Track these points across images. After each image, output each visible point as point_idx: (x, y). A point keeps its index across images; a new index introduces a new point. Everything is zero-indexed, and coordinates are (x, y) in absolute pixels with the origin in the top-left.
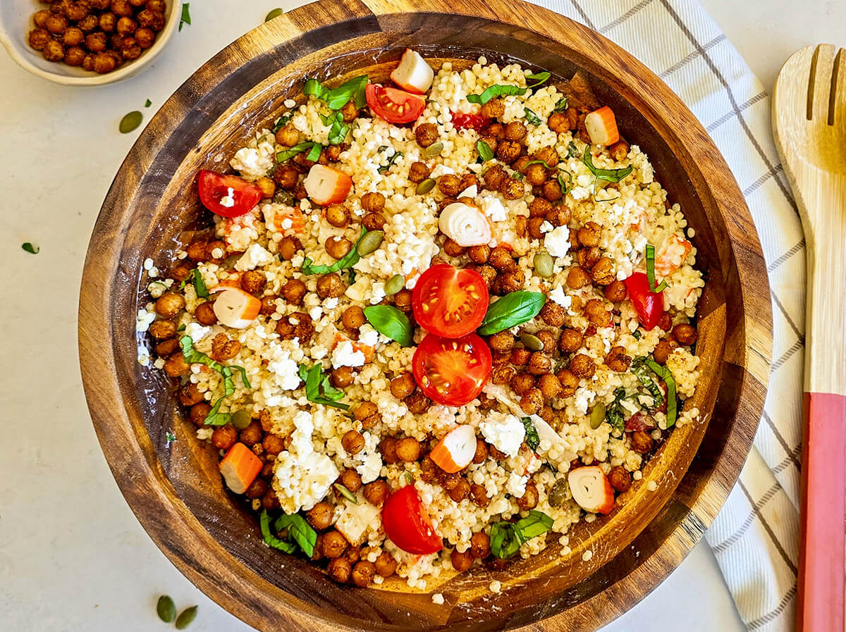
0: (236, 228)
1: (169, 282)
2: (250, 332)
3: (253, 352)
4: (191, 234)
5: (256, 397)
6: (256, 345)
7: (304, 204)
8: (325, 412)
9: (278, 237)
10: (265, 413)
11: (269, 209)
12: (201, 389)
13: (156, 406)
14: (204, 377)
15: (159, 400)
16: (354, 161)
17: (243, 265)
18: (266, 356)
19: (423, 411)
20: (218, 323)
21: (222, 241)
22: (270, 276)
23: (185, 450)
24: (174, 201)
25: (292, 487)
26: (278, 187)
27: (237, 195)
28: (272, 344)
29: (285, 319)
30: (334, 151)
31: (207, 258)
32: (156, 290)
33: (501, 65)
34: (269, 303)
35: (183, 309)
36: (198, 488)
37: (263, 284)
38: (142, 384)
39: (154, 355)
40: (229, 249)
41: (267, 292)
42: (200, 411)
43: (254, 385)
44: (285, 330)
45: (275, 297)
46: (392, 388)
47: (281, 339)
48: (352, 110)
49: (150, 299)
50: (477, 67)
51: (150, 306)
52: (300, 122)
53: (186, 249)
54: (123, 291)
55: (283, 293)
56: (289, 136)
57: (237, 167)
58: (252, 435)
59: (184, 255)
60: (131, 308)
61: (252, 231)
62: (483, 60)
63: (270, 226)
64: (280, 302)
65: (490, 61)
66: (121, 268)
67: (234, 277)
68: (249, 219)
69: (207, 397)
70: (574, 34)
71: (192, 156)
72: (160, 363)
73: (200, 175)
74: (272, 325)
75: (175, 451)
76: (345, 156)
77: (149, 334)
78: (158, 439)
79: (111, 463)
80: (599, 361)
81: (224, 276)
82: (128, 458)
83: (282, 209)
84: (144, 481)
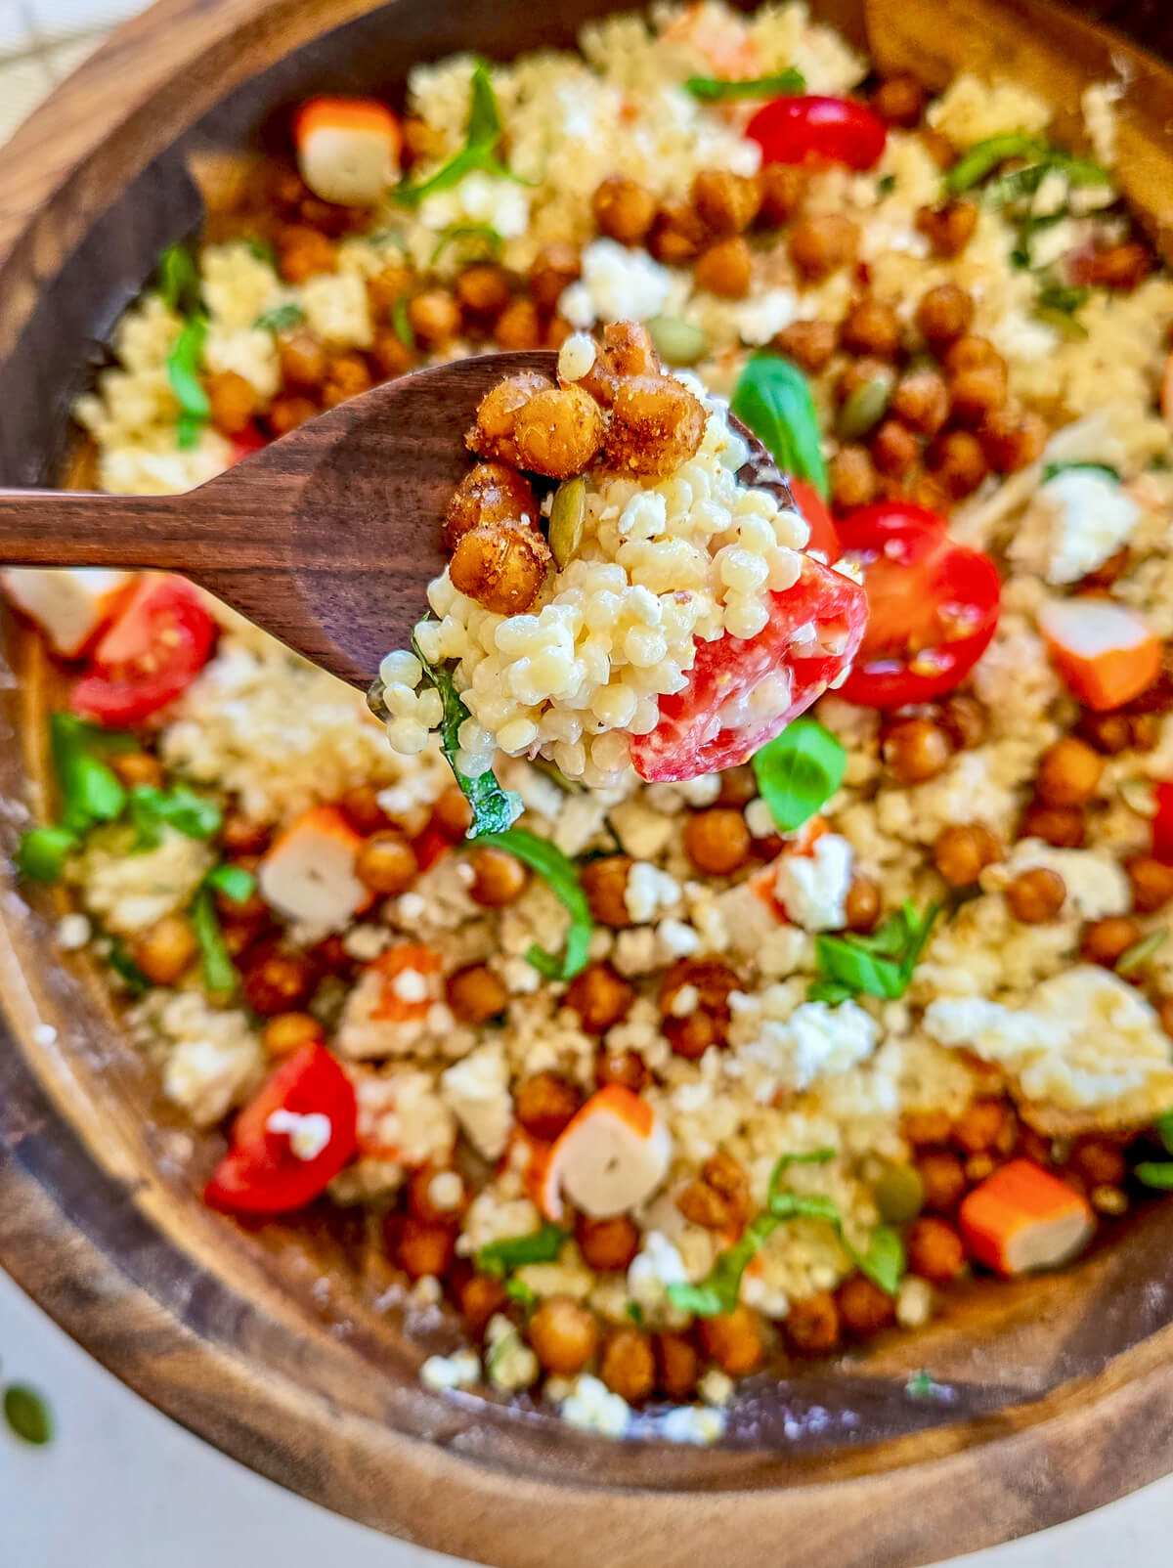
0: (390, 1130)
1: (501, 1331)
2: (688, 1128)
3: (743, 1131)
4: (374, 1262)
5: (861, 1141)
6: (728, 1115)
7: (364, 943)
8: (938, 962)
9: (440, 1019)
10: (907, 1123)
11: (357, 1037)
12: (803, 1289)
13: (833, 1410)
14: (778, 1275)
15: (815, 1398)
16: (279, 784)
17: (492, 1128)
18: (765, 1090)
19: (985, 713)
20: (639, 1214)
21: (415, 1175)
22: (541, 1056)
23: (959, 1354)
24: (275, 1280)
25: (1119, 1072)
26: (300, 1004)
27: (298, 1103)
28: (735, 1068)
29: (672, 1028)
30: (238, 831)
31: (452, 1225)
32: (513, 1366)
33: (114, 362)
34: (618, 1065)
35: (584, 1305)
36: (1064, 1327)
37: (560, 1080)
38: (772, 1437)
39: (692, 1397)
40: (441, 1159)
41: (584, 1070)
42: (859, 1304)
43: (830, 1139)
44: (702, 1030)
45: (602, 1052)
46: (913, 779)
47: (722, 1044)
48: (136, 764)
49: (535, 1391)
50: (103, 430)
51: (556, 1388)
52: (132, 913)
53: (413, 1279)
54: (507, 1446)
55: (597, 1030)
56: (168, 945)
57: (219, 1102)
58: (945, 1177)
59: (428, 1289)
60: (555, 1438)
61: (410, 1088)
62: (87, 410)
63: (406, 1034)
64: (619, 1040)
65: (96, 391)
66: (444, 1441)
67: (522, 1155)
68: (370, 1092)
69: (825, 1277)
70: (81, 102)
71: (154, 1203)
72: (718, 1387)
73: (215, 1200)
74: (677, 1071)
75: (964, 1374)
76: (257, 806)
77: (637, 1404)
78: (929, 1413)
79: (996, 1537)
80: (937, 276)
81: (511, 1183)
82: (991, 1489)
83: (364, 999)
84: (1060, 1452)
